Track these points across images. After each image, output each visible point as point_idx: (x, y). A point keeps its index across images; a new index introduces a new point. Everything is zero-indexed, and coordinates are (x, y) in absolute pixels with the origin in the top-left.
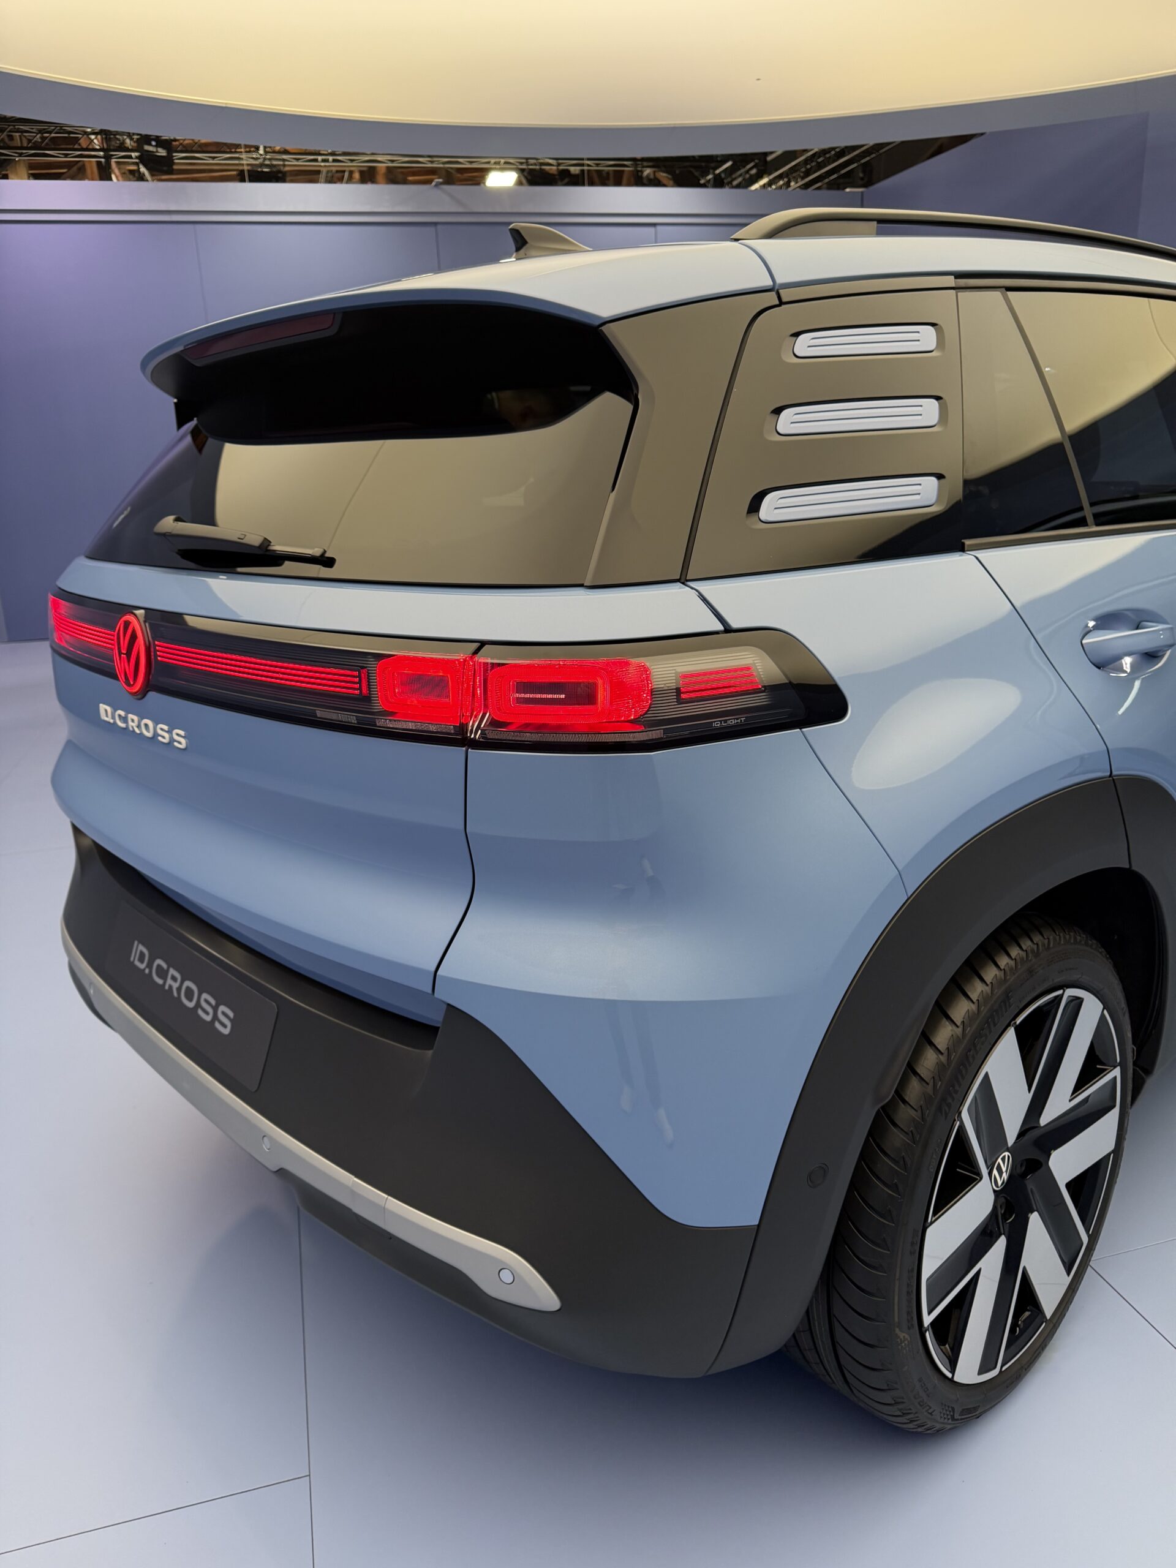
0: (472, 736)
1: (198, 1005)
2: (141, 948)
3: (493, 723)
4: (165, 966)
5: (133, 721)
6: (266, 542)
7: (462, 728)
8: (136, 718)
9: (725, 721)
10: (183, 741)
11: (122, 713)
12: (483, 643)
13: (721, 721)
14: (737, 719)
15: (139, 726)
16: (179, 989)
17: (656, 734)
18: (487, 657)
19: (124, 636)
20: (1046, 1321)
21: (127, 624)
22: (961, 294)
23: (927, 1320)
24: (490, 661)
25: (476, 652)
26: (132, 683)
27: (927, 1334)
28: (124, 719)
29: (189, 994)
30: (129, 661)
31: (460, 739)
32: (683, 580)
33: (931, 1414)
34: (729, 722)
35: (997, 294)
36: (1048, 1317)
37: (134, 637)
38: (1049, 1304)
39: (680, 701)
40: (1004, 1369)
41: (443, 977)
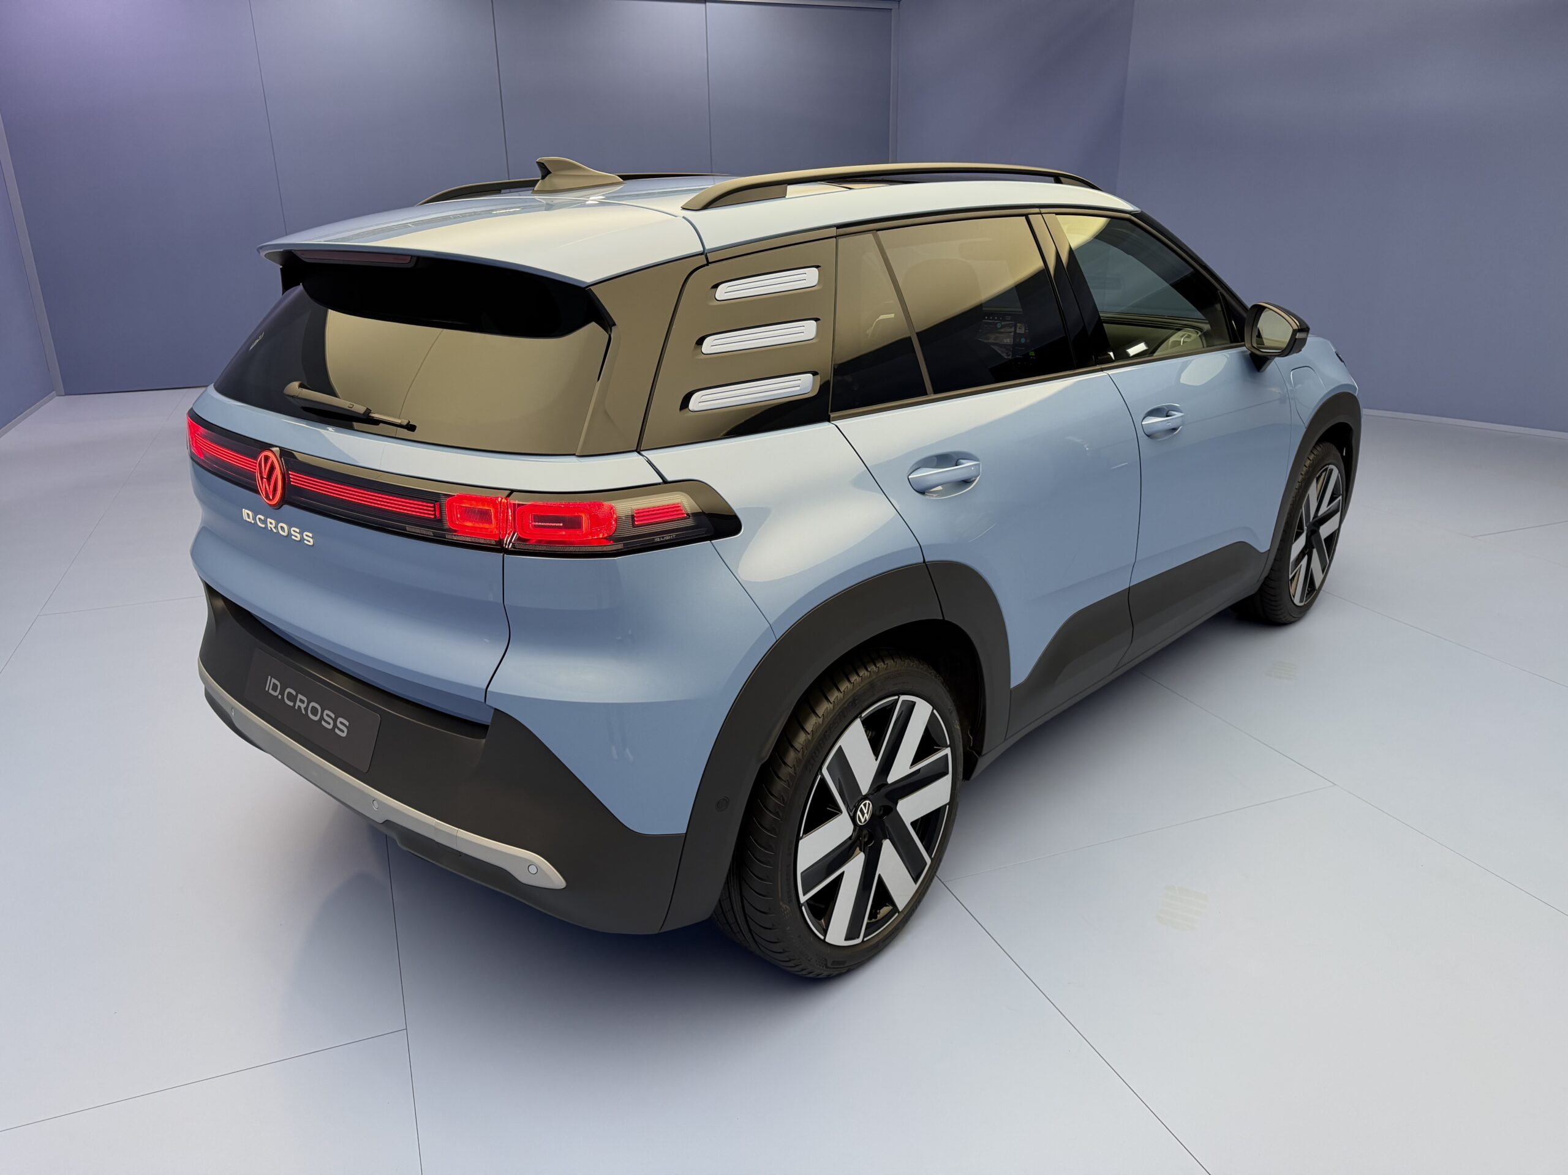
0: (507, 547)
1: (322, 718)
2: (273, 680)
3: (519, 539)
4: (294, 693)
5: (271, 523)
6: (368, 411)
7: (500, 542)
8: (273, 522)
9: (663, 537)
10: (311, 540)
11: (262, 518)
12: (512, 491)
13: (660, 538)
14: (670, 536)
15: (276, 527)
16: (306, 709)
17: (620, 546)
18: (515, 500)
19: (265, 466)
20: (899, 912)
21: (267, 458)
22: (841, 240)
23: (803, 899)
24: (517, 502)
25: (509, 495)
26: (271, 498)
27: (803, 908)
28: (264, 522)
29: (314, 711)
30: (269, 485)
31: (499, 548)
32: (638, 451)
33: (809, 961)
34: (665, 538)
35: (870, 236)
36: (900, 910)
37: (272, 468)
38: (901, 901)
39: (634, 526)
40: (865, 939)
41: (492, 692)
